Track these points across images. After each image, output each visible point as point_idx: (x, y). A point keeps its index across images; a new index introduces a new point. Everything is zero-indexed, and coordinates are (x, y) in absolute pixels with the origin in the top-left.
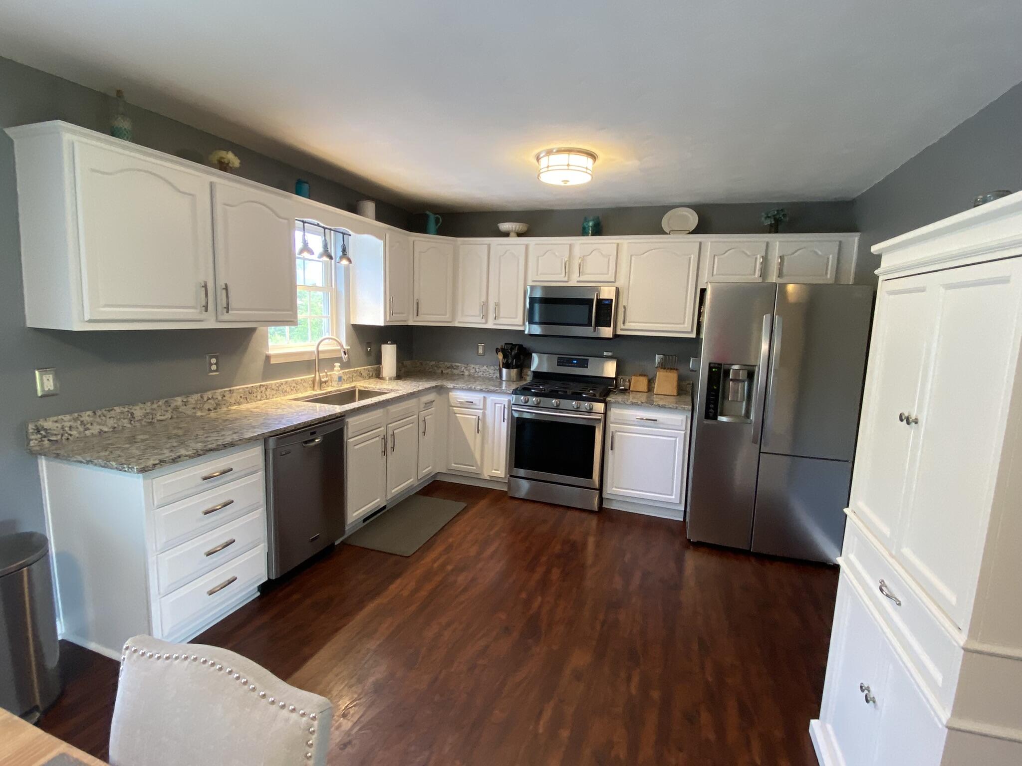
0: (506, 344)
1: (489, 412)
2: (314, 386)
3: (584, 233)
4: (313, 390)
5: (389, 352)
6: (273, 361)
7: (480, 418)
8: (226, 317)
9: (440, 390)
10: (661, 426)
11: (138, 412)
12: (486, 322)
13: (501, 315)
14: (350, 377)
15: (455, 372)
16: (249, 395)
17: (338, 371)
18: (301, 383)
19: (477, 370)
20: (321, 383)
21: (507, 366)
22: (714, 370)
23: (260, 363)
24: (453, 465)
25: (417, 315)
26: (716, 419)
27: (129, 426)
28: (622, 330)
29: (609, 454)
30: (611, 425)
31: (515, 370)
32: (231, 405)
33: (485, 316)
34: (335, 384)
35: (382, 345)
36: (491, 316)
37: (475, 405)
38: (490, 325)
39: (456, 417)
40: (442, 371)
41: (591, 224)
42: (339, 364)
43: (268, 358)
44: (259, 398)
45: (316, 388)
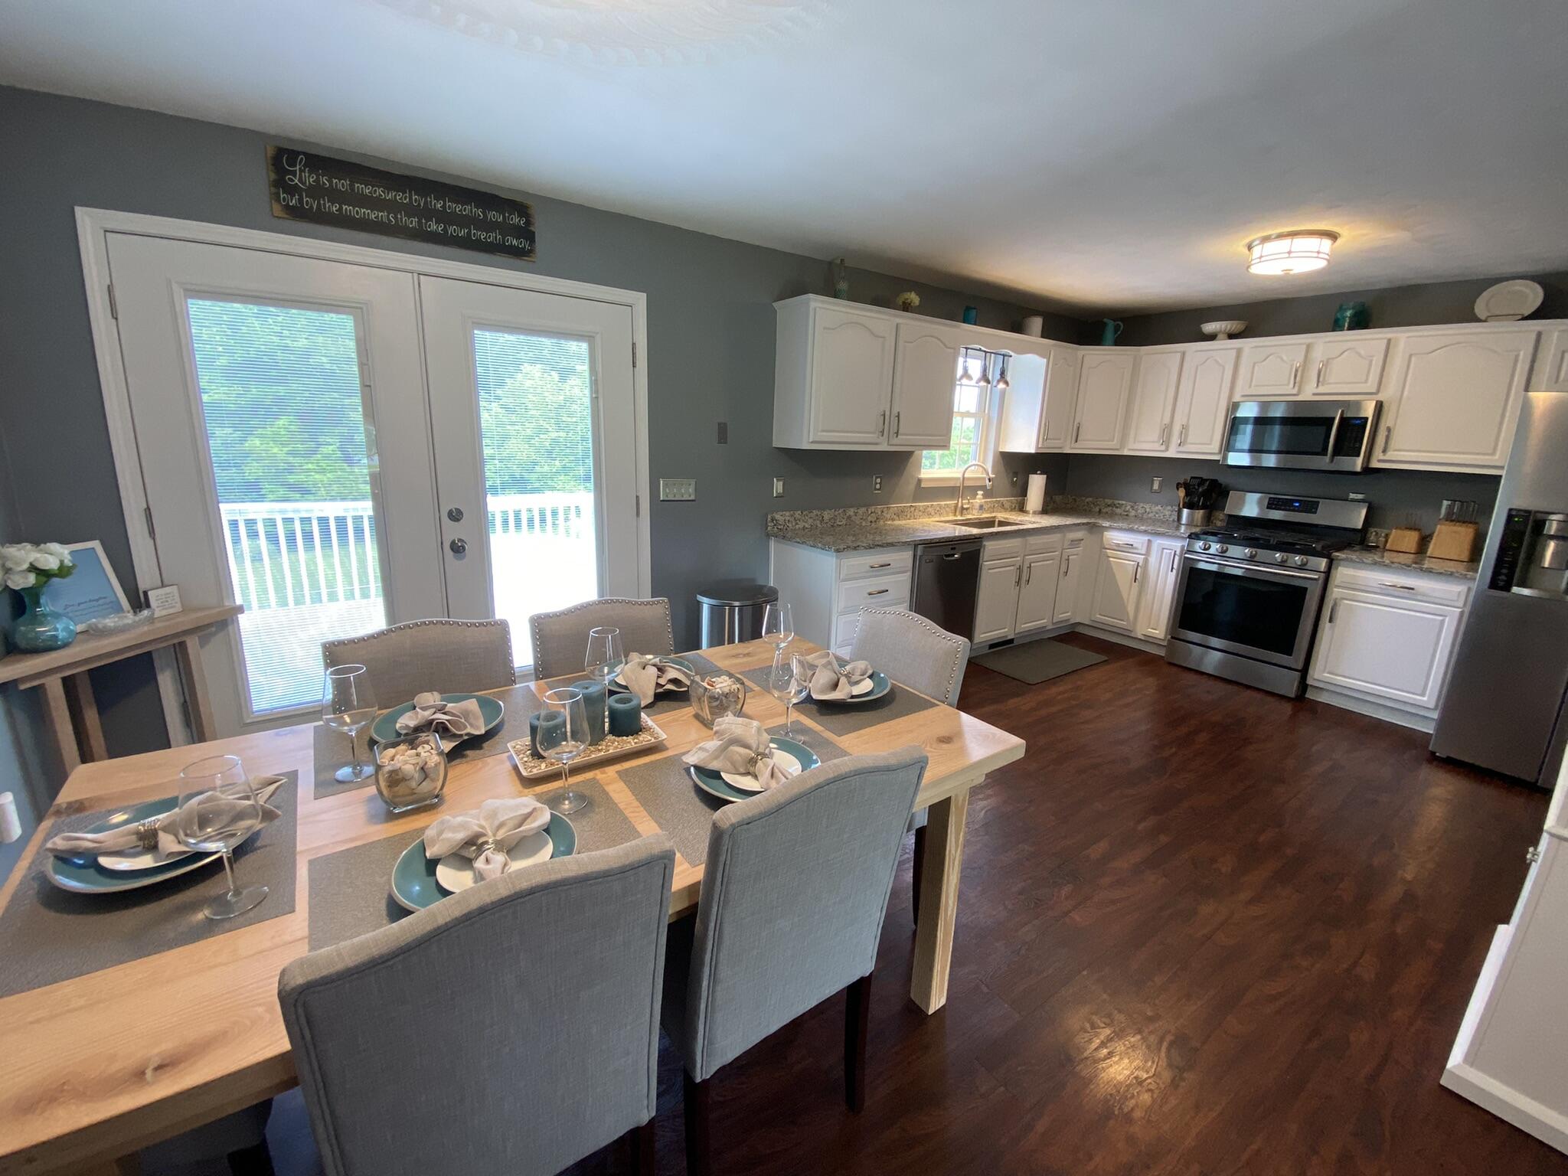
0: (1192, 478)
1: (1153, 560)
2: (955, 512)
3: (1336, 326)
4: (955, 515)
5: (1037, 484)
6: (923, 485)
7: (1140, 564)
8: (895, 441)
9: (1093, 528)
10: (1419, 598)
11: (827, 515)
12: (1167, 450)
13: (1189, 441)
14: (991, 507)
15: (1118, 511)
16: (900, 514)
17: (980, 499)
19: (1148, 510)
20: (963, 509)
21: (1190, 506)
22: (1516, 519)
23: (912, 487)
24: (1098, 616)
25: (1076, 442)
26: (1508, 588)
27: (820, 526)
28: (1379, 461)
29: (1325, 627)
30: (1335, 589)
31: (1201, 511)
32: (886, 520)
33: (1167, 443)
34: (975, 512)
35: (1030, 476)
36: (1175, 439)
37: (1136, 548)
38: (1171, 453)
39: (1110, 561)
40: (1100, 510)
41: (1348, 313)
42: (982, 492)
43: (920, 481)
44: (908, 517)
45: (957, 513)
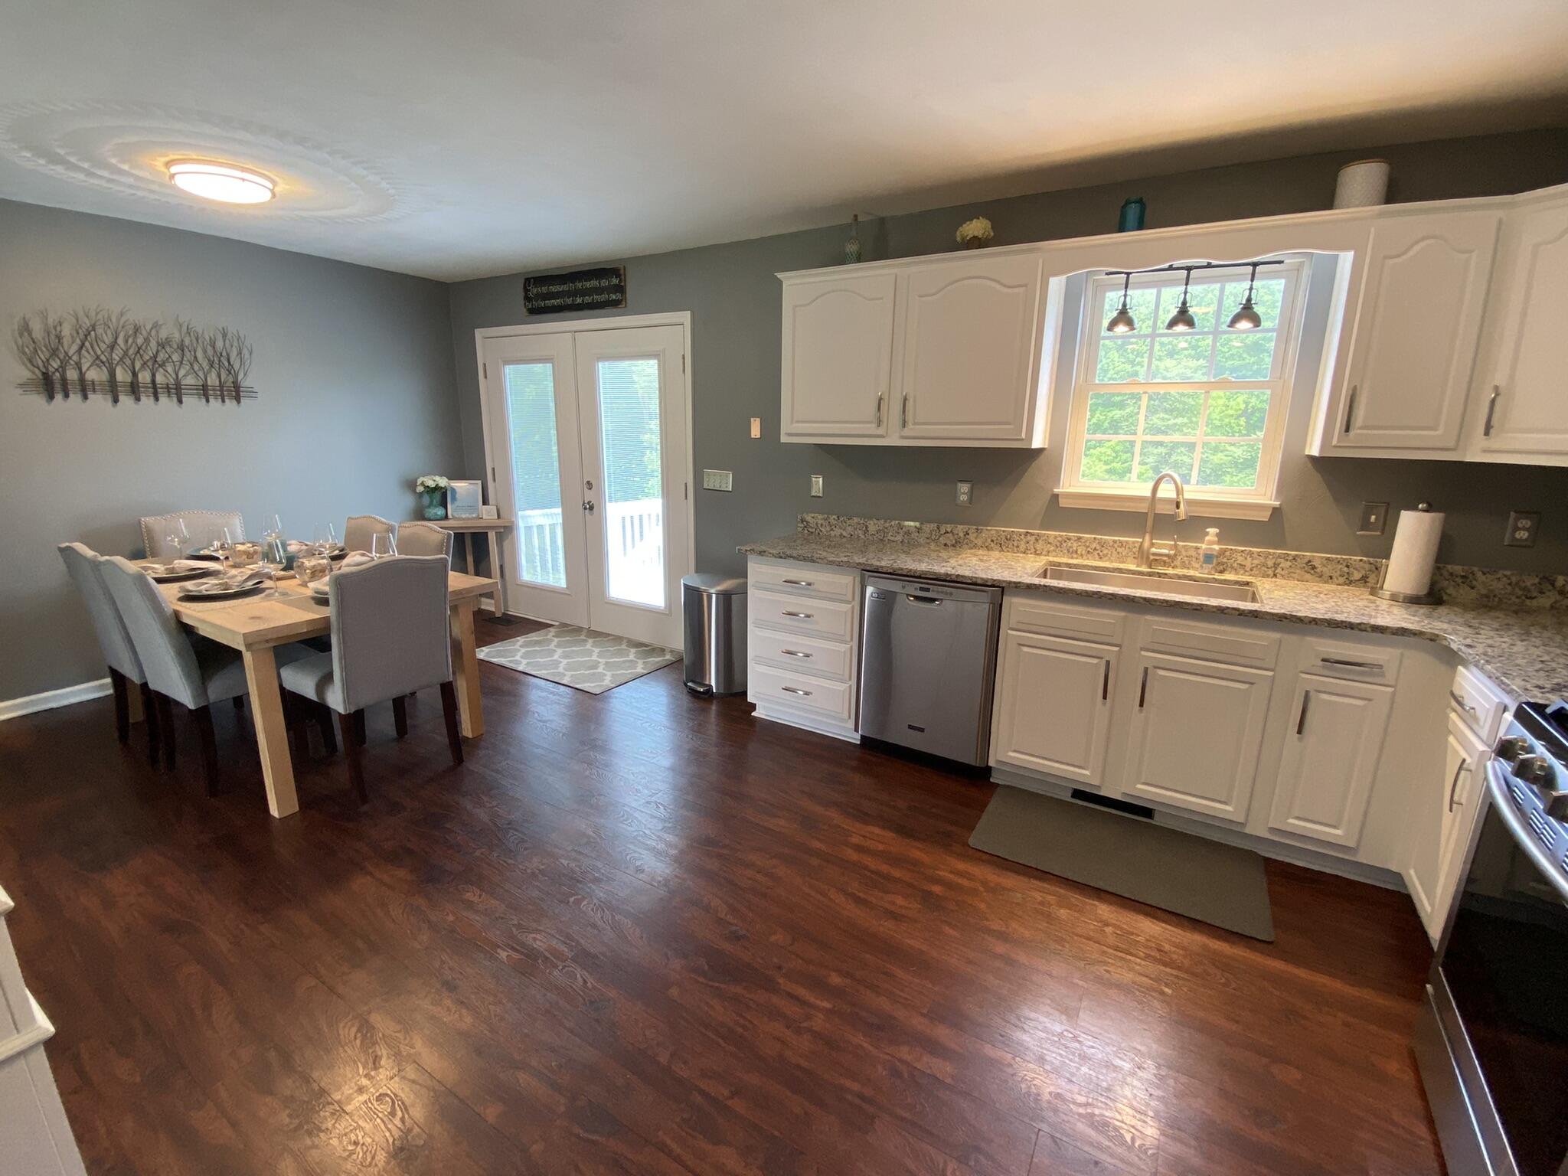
5: (1415, 532)
6: (1063, 503)
7: (1471, 765)
9: (1436, 648)
11: (872, 526)
16: (1006, 542)
17: (1211, 543)
18: (1113, 546)
20: (1149, 553)
23: (1037, 504)
25: (1491, 434)
35: (1402, 511)
37: (1477, 720)
43: (1056, 496)
